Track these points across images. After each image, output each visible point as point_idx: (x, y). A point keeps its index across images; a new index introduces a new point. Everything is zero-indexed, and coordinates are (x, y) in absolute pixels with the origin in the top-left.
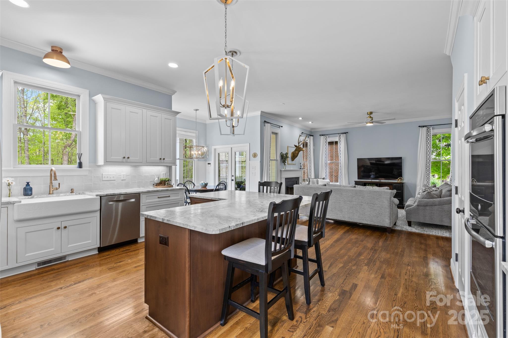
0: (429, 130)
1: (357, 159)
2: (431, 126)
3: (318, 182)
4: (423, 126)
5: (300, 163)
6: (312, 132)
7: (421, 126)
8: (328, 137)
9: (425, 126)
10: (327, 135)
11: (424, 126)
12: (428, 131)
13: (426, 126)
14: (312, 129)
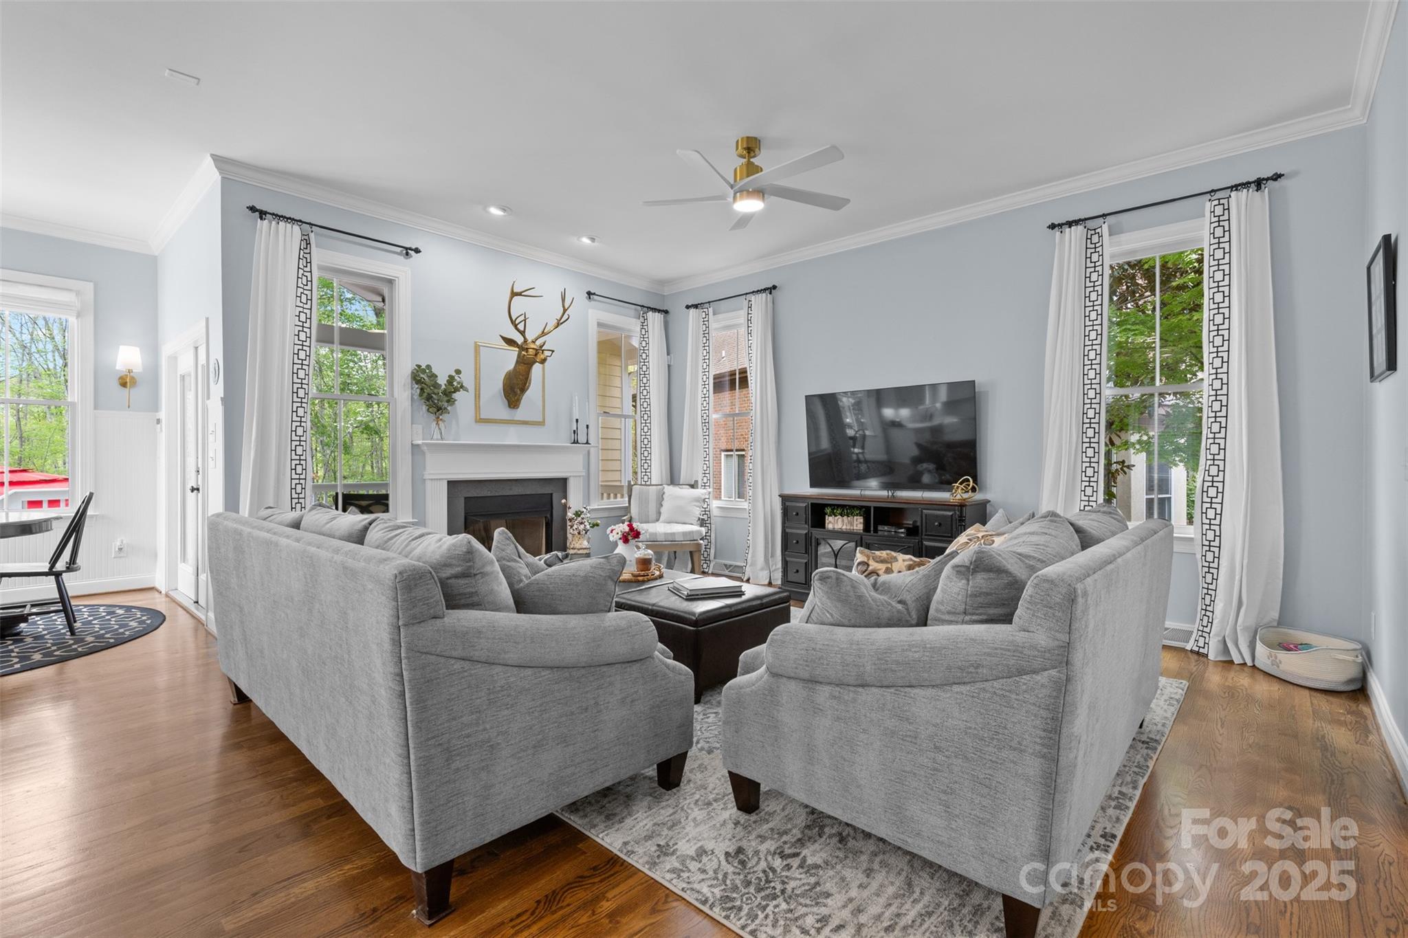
0: (1095, 238)
1: (807, 397)
2: (1104, 216)
3: (663, 499)
4: (1070, 224)
5: (577, 420)
6: (664, 296)
7: (1060, 225)
8: (714, 314)
9: (1076, 222)
10: (709, 302)
11: (1073, 222)
12: (1092, 246)
13: (1080, 220)
14: (663, 283)
